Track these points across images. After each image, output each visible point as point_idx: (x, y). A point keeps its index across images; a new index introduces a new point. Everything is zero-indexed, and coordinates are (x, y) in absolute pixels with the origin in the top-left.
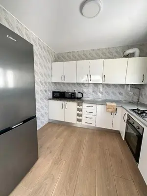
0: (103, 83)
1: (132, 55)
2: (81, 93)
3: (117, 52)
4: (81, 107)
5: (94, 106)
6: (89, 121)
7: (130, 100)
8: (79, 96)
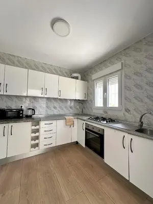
0: (59, 98)
1: (77, 78)
2: (33, 109)
3: (66, 73)
4: (37, 127)
5: (54, 122)
6: (48, 142)
7: (76, 112)
8: (30, 112)
